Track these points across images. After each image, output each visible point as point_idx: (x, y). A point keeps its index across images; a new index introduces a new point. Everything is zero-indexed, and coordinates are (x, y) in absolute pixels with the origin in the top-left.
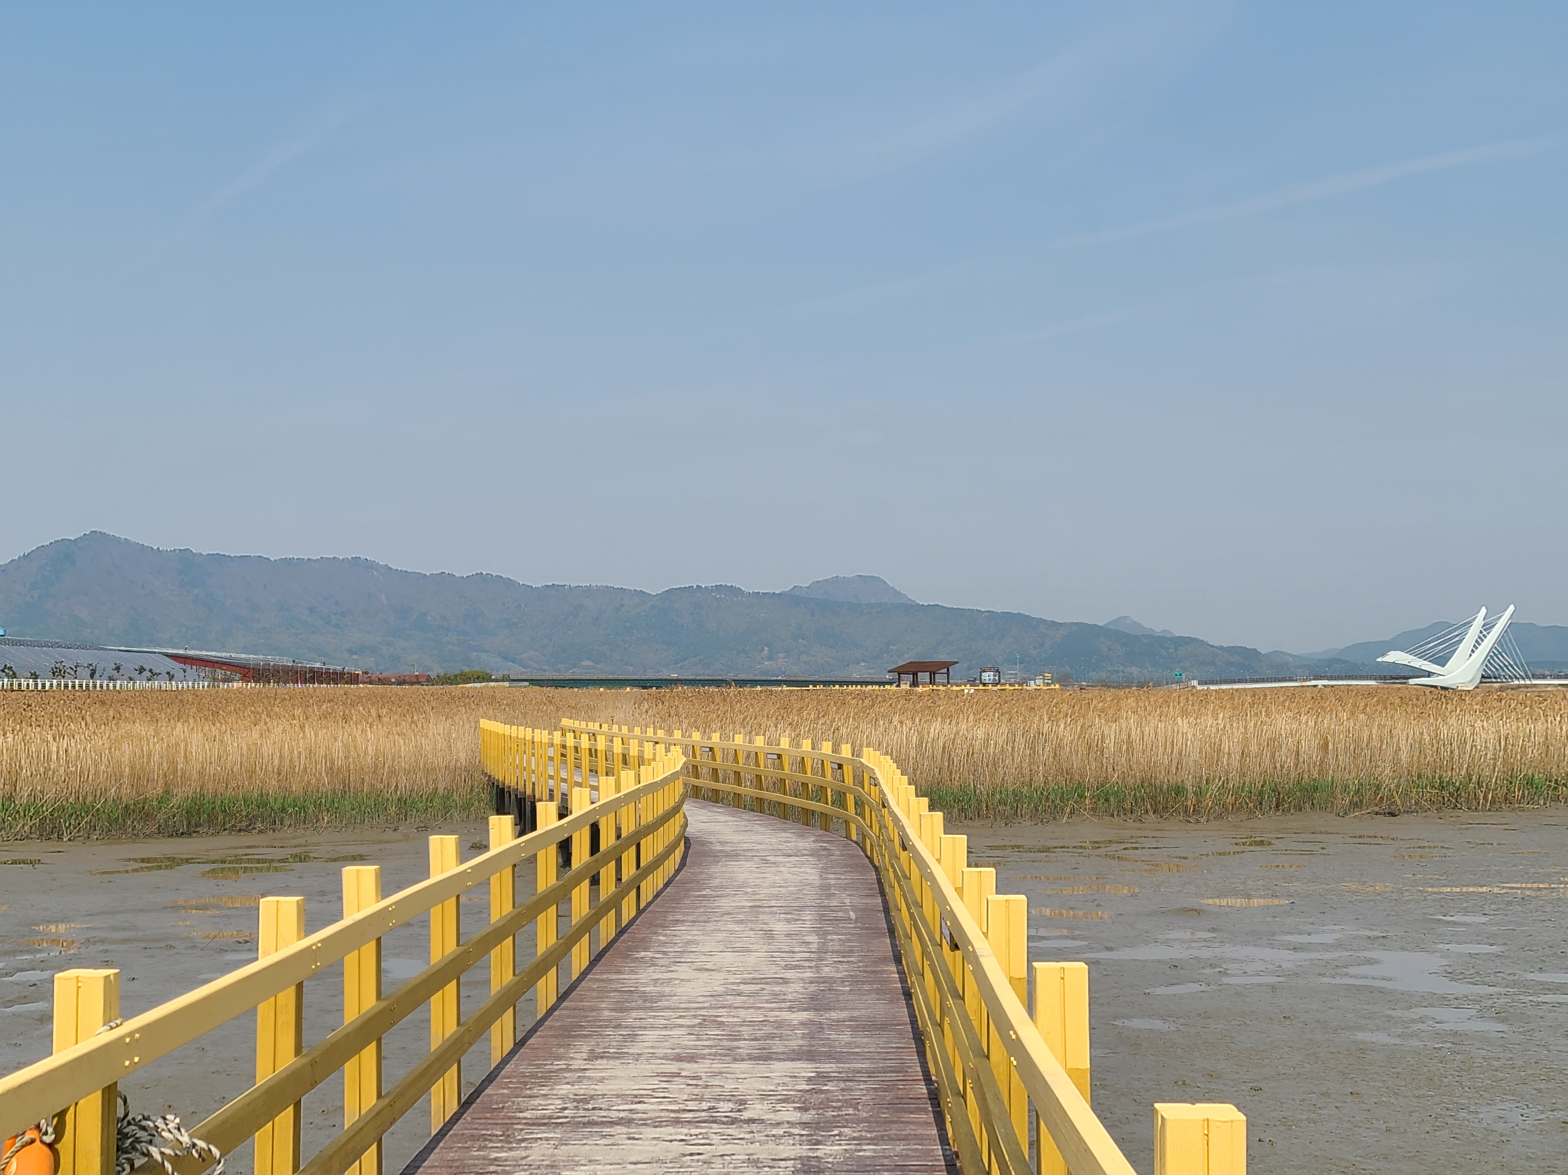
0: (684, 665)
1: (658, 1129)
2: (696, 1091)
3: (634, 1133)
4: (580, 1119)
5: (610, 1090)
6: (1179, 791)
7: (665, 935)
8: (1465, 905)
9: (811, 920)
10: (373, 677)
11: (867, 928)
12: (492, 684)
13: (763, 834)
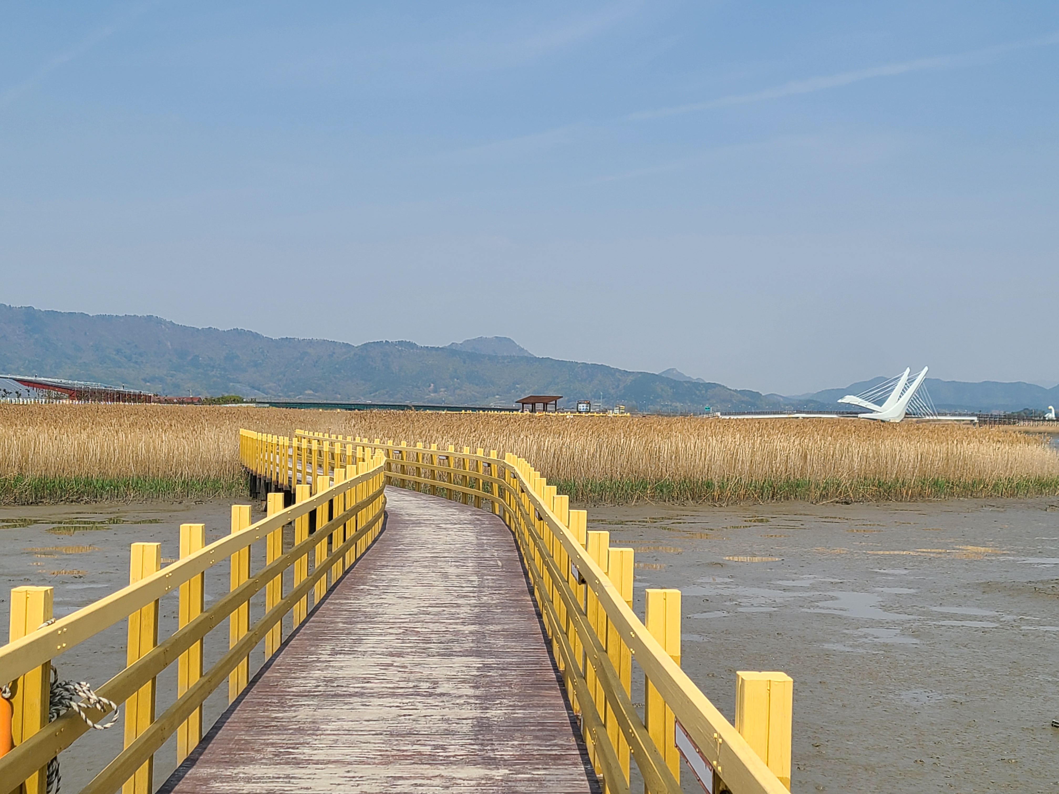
0: (376, 395)
1: (382, 699)
2: (405, 675)
3: (366, 702)
4: (329, 693)
5: (347, 674)
6: (709, 485)
7: (376, 575)
8: (893, 562)
9: (472, 566)
10: (161, 398)
11: (510, 572)
12: (244, 405)
13: (436, 509)
